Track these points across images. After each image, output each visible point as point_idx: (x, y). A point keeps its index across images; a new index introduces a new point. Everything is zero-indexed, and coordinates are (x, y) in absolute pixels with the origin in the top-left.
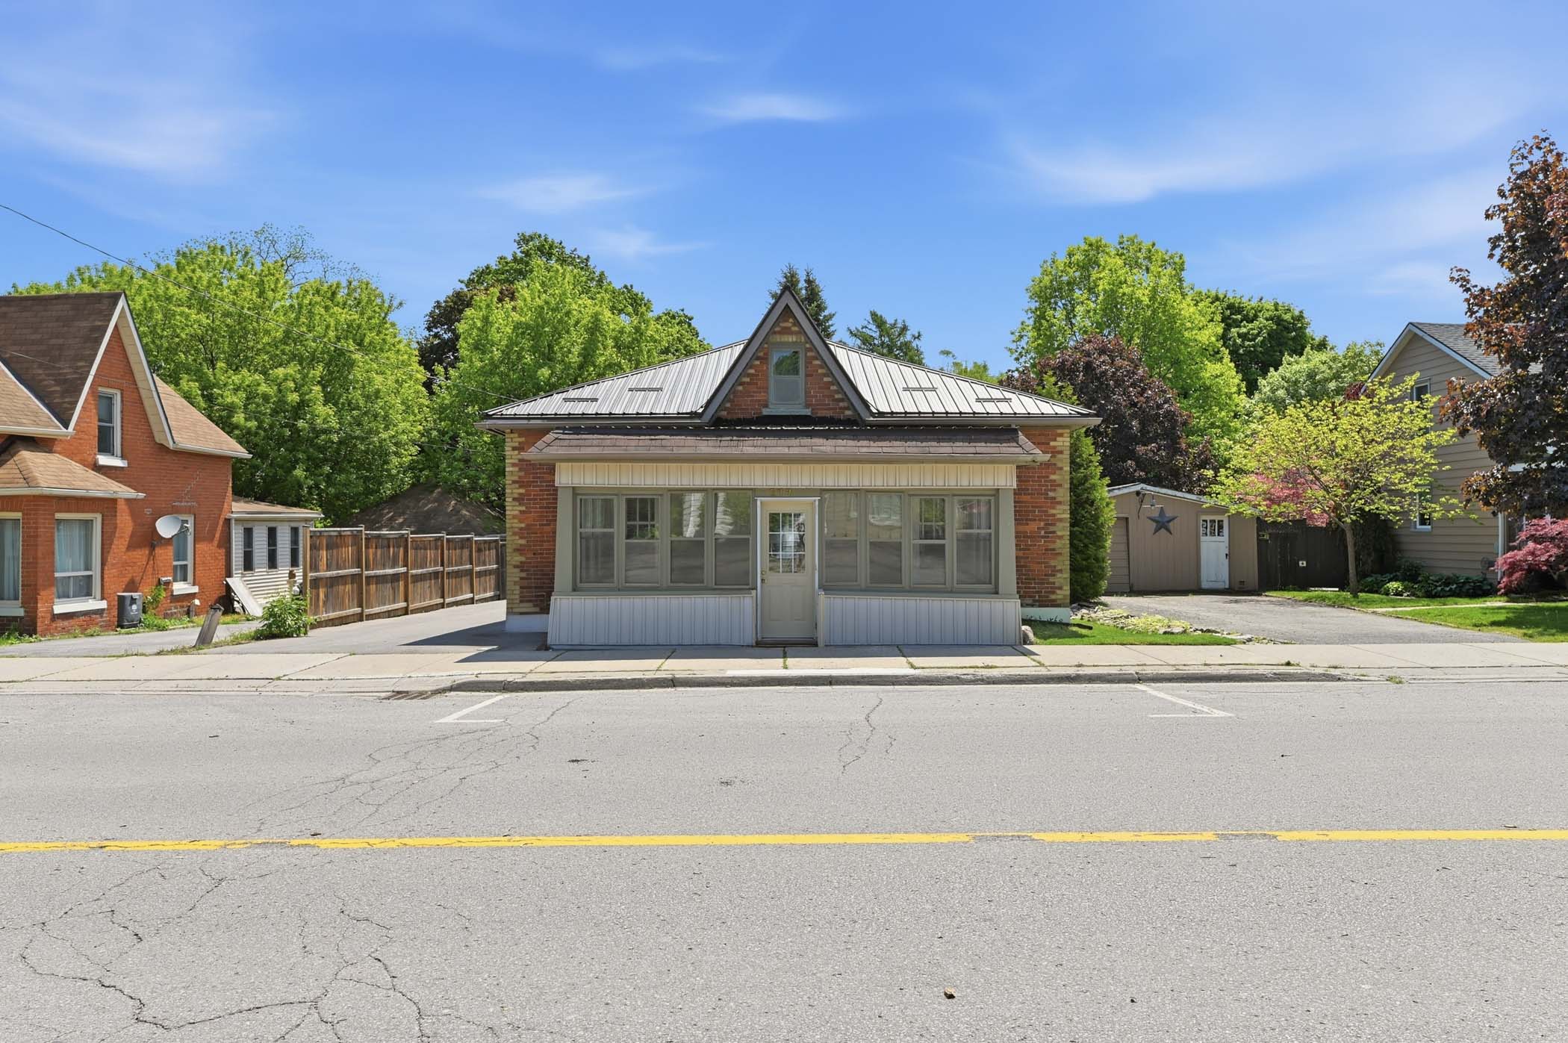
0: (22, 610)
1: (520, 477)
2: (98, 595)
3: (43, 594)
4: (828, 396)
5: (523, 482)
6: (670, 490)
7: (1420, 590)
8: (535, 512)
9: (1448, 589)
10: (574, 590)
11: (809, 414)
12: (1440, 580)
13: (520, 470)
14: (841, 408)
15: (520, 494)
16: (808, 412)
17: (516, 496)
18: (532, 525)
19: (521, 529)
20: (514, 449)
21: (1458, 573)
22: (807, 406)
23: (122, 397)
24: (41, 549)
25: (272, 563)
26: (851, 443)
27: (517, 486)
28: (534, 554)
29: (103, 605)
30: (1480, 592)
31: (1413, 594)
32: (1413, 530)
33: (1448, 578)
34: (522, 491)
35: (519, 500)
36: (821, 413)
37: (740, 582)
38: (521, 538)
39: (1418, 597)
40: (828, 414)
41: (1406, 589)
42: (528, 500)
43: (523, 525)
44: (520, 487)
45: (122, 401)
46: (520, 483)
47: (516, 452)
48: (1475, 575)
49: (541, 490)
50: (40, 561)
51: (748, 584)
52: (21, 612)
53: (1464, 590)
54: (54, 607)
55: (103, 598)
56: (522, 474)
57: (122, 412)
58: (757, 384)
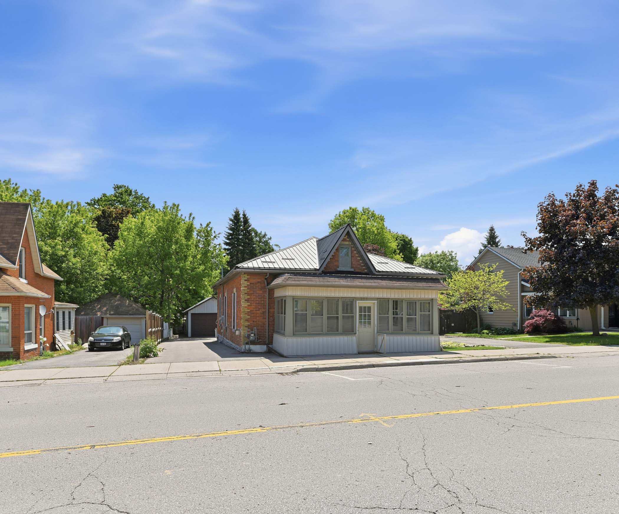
0: (12, 349)
1: (248, 292)
2: (34, 342)
3: (22, 341)
4: (359, 264)
5: (249, 293)
6: (327, 297)
7: (495, 333)
8: (253, 305)
9: (504, 332)
10: (293, 335)
11: (353, 271)
12: (501, 329)
13: (248, 289)
14: (363, 269)
15: (248, 298)
16: (352, 270)
17: (246, 299)
18: (253, 310)
19: (248, 312)
20: (245, 280)
21: (505, 327)
22: (352, 268)
23: (25, 251)
24: (21, 321)
25: (64, 329)
26: (390, 282)
27: (246, 295)
28: (253, 322)
29: (36, 346)
30: (513, 333)
31: (493, 334)
32: (486, 313)
33: (503, 329)
34: (249, 297)
35: (247, 300)
36: (357, 271)
37: (351, 331)
38: (248, 315)
39: (495, 335)
40: (359, 271)
41: (490, 332)
42: (250, 300)
43: (249, 310)
44: (248, 295)
45: (25, 253)
46: (248, 294)
47: (246, 282)
48: (510, 328)
49: (256, 297)
50: (21, 326)
51: (353, 332)
52: (11, 350)
53: (509, 332)
54: (25, 347)
55: (36, 343)
56: (248, 290)
57: (25, 258)
58: (335, 259)
